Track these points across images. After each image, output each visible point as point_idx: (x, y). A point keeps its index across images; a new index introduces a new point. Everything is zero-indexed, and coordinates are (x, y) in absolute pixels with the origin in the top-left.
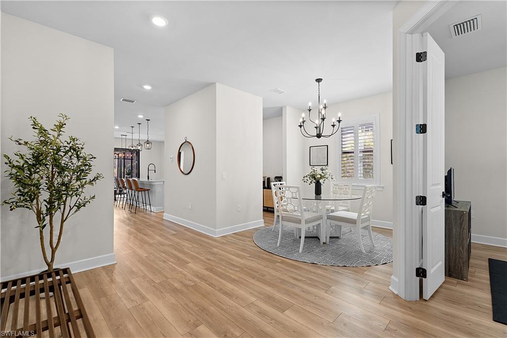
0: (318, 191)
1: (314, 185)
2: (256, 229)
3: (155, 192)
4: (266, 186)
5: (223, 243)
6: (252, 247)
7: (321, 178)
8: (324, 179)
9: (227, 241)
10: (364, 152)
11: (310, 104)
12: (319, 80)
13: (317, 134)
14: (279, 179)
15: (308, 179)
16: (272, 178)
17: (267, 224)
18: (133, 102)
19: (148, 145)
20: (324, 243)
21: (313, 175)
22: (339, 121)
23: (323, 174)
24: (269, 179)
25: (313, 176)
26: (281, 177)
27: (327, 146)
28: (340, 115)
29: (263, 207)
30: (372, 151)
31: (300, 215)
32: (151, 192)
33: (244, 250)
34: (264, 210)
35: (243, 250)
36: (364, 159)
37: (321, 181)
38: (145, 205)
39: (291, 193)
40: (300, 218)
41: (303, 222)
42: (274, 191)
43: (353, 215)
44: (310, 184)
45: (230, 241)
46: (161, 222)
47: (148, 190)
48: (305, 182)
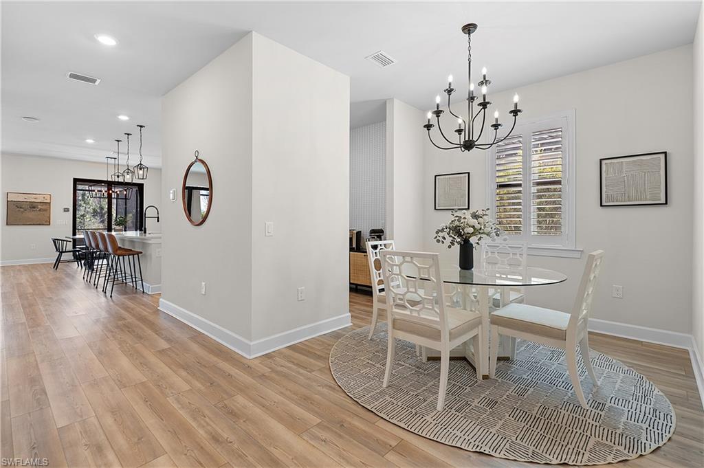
0: (466, 261)
1: (457, 248)
2: (336, 335)
3: (151, 258)
4: (354, 246)
5: (263, 377)
6: (325, 391)
7: (473, 234)
8: (479, 236)
9: (273, 370)
10: (539, 184)
11: (450, 79)
12: (469, 29)
13: (465, 141)
14: (378, 234)
15: (447, 236)
16: (366, 233)
17: (357, 322)
18: (94, 81)
19: (141, 172)
20: (485, 377)
21: (457, 226)
22: (515, 112)
23: (478, 226)
24: (359, 233)
25: (457, 230)
26: (382, 231)
27: (469, 173)
28: (516, 99)
29: (350, 283)
30: (559, 182)
31: (438, 320)
32: (145, 256)
33: (306, 398)
34: (351, 290)
35: (305, 401)
36: (540, 197)
37: (473, 240)
38: (134, 279)
39: (417, 269)
40: (439, 327)
41: (445, 336)
42: (373, 260)
43: (558, 319)
44: (450, 247)
45: (280, 369)
46: (151, 318)
47: (138, 253)
48: (438, 241)
